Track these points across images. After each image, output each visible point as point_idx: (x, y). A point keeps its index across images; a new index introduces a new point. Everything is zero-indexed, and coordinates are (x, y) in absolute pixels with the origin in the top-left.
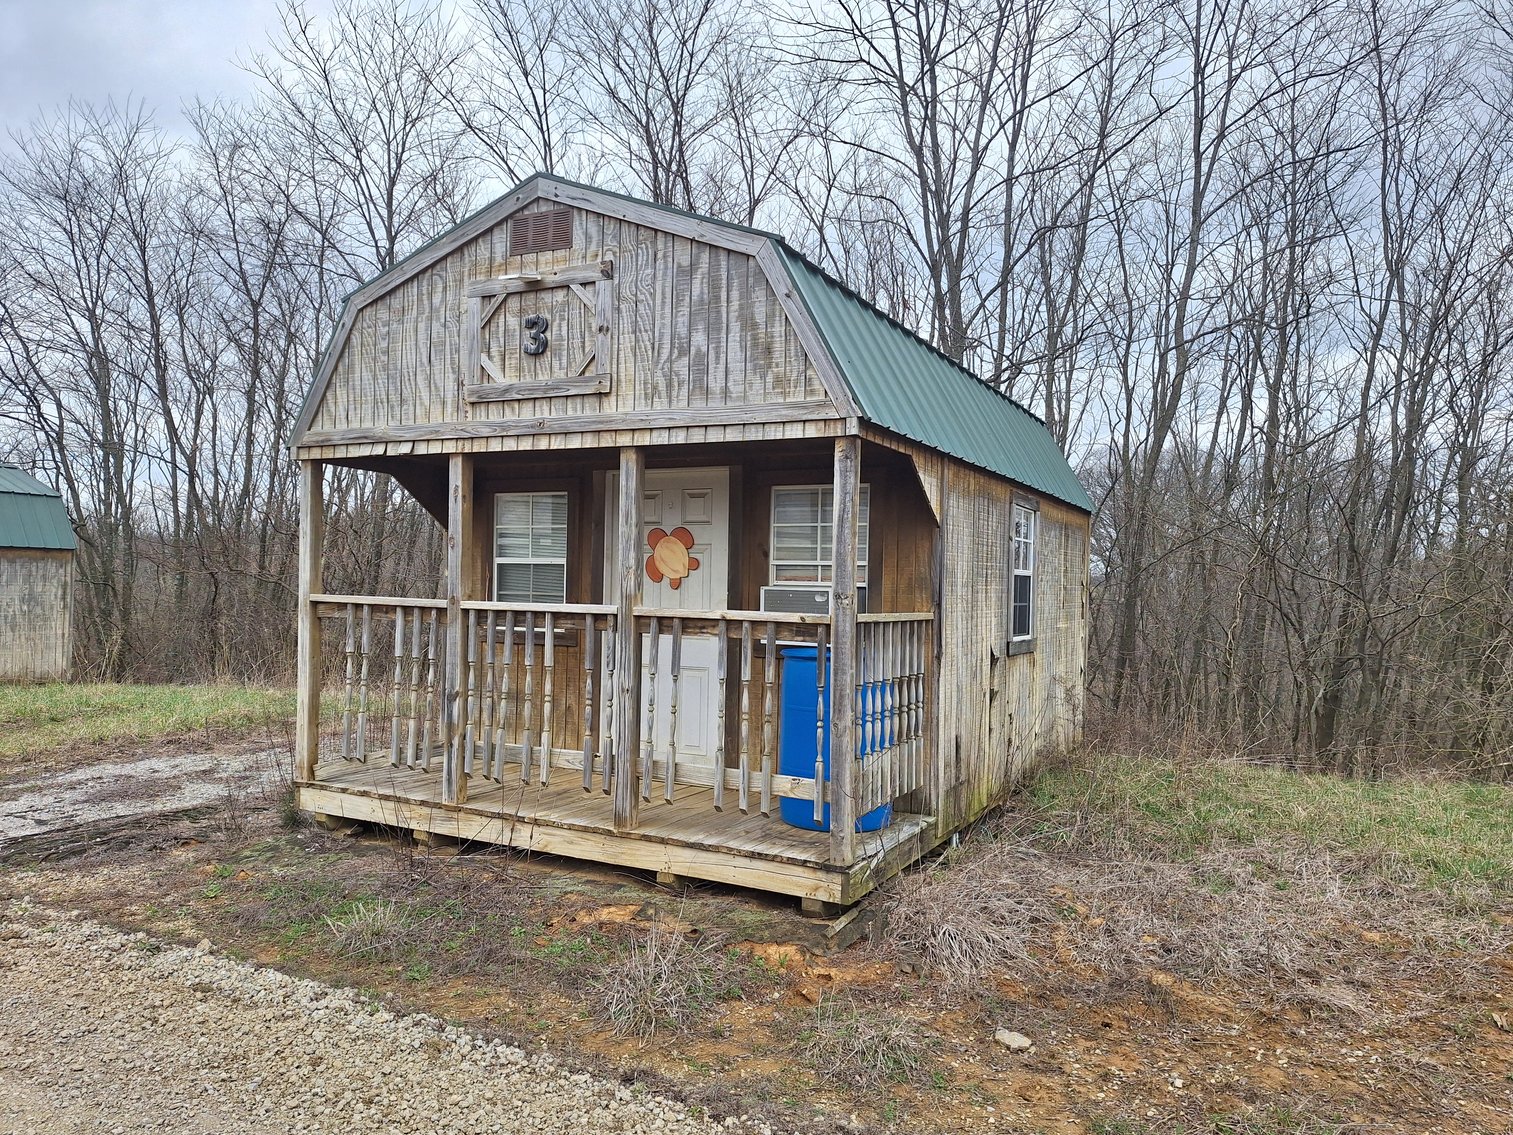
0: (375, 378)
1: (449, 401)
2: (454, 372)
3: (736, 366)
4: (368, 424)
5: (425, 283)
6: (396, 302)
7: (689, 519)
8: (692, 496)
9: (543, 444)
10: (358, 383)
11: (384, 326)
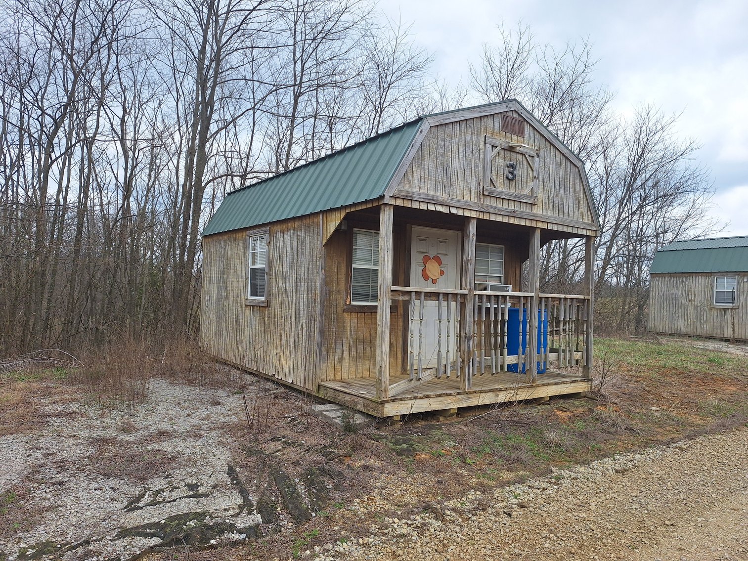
0: (436, 168)
1: (473, 190)
2: (476, 177)
3: (571, 205)
4: (432, 192)
5: (463, 126)
6: (448, 130)
7: (440, 252)
8: (441, 242)
9: (511, 221)
10: (426, 167)
11: (442, 141)
